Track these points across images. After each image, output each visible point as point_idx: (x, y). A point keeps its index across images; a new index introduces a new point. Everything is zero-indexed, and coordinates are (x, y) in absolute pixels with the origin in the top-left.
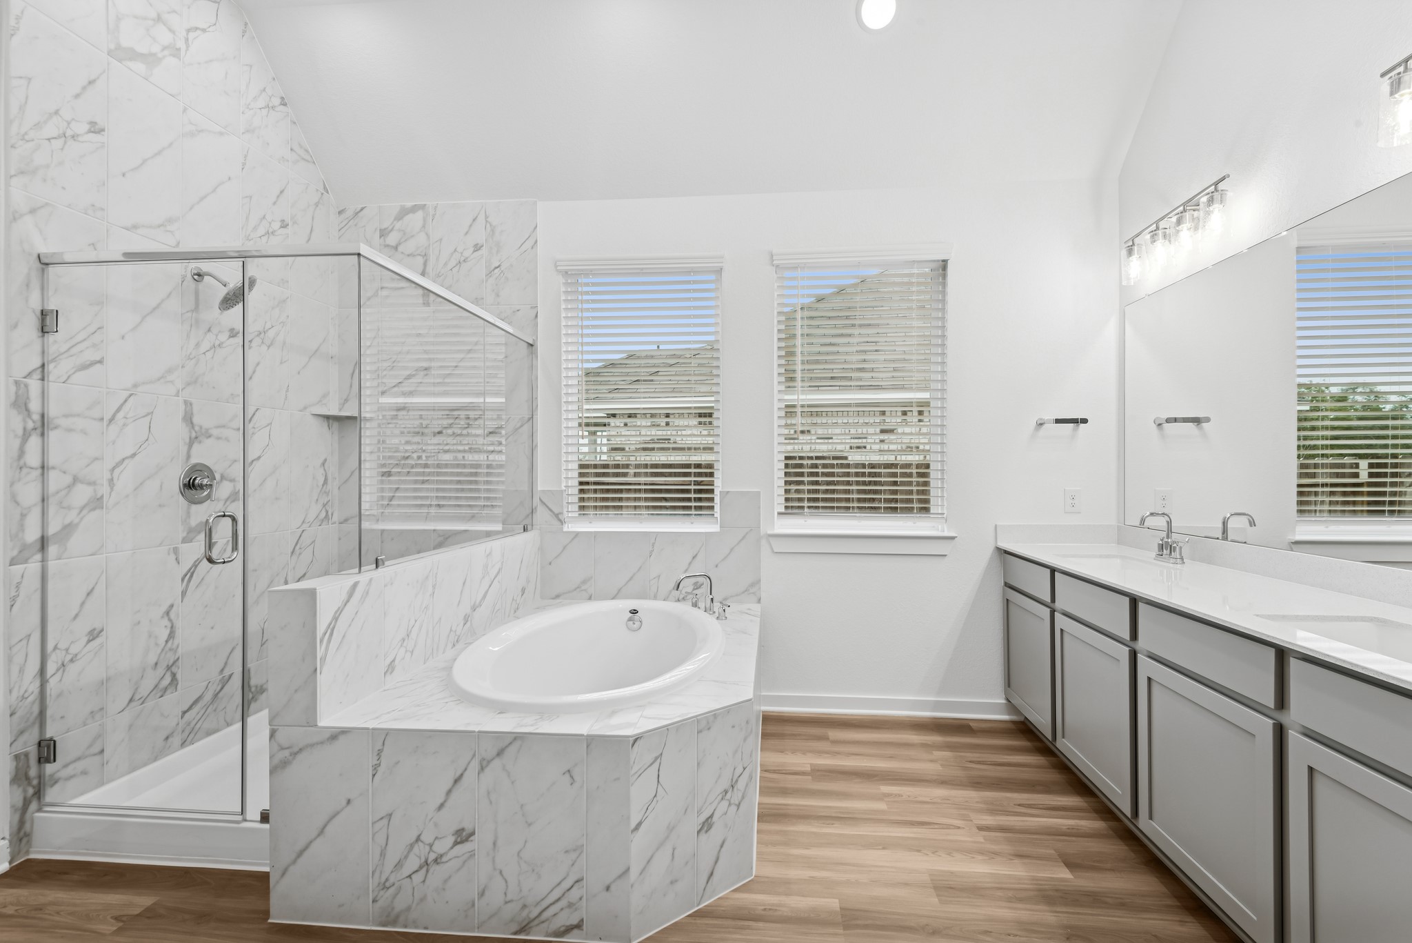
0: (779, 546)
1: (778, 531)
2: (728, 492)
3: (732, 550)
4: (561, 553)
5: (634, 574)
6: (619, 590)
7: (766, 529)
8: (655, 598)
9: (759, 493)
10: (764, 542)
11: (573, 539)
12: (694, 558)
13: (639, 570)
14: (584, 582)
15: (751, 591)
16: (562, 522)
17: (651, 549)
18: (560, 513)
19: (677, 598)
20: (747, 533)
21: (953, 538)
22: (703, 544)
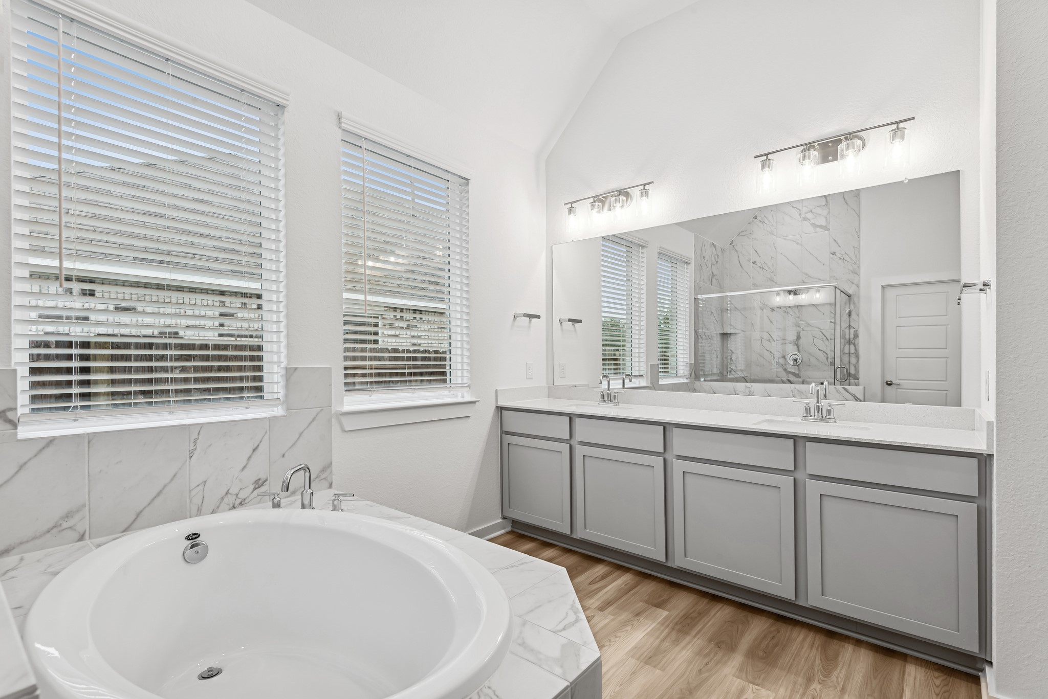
0: (349, 423)
1: (347, 408)
2: (296, 369)
3: (301, 434)
4: (13, 476)
5: (165, 486)
6: (138, 515)
7: (336, 408)
8: (199, 512)
9: (330, 369)
10: (334, 421)
11: (41, 451)
12: (254, 450)
13: (172, 479)
14: (68, 516)
15: (323, 476)
16: (14, 425)
17: (192, 447)
18: (11, 409)
19: (231, 505)
20: (317, 414)
21: (474, 402)
22: (266, 432)
